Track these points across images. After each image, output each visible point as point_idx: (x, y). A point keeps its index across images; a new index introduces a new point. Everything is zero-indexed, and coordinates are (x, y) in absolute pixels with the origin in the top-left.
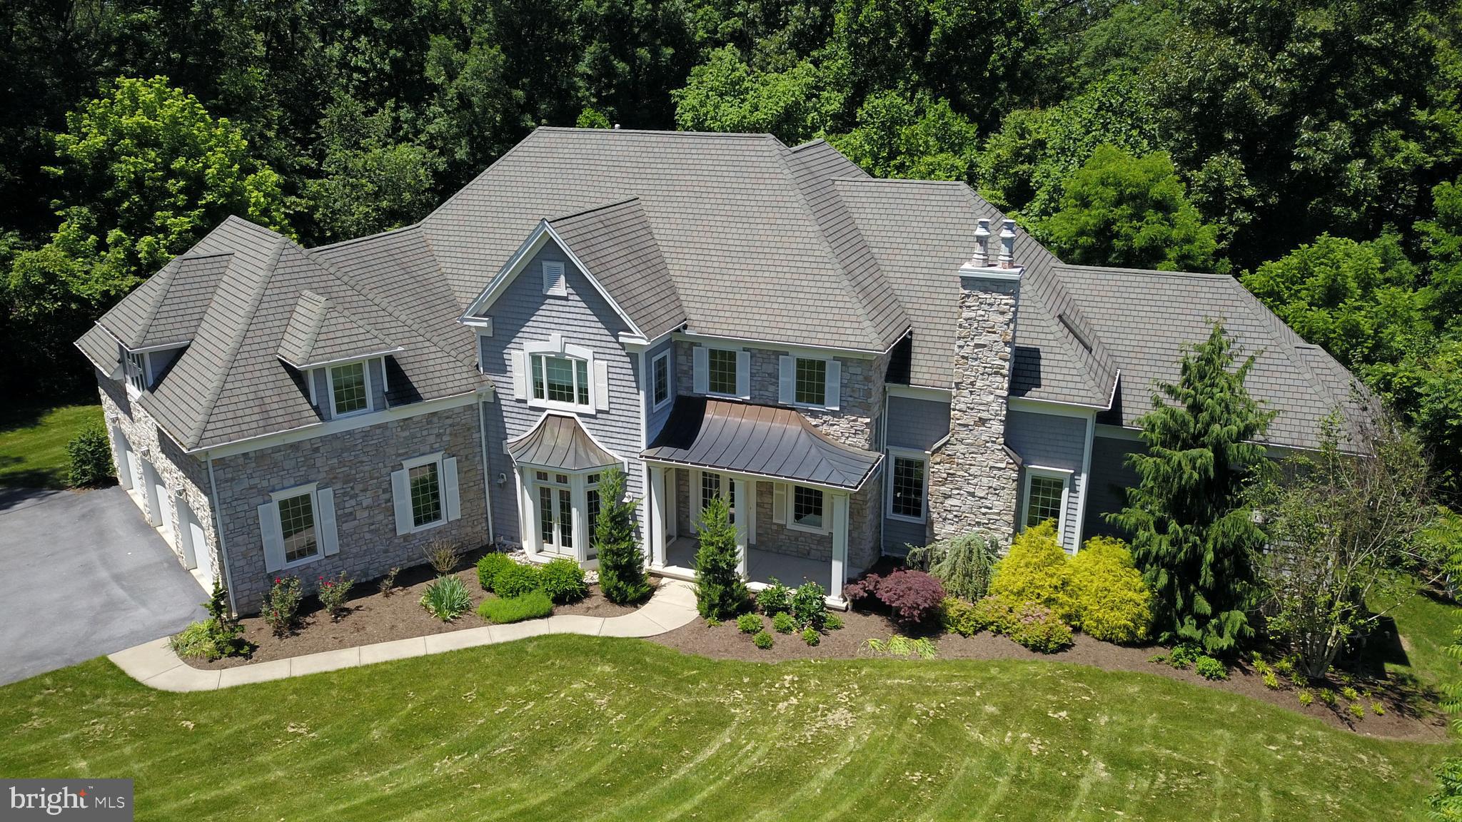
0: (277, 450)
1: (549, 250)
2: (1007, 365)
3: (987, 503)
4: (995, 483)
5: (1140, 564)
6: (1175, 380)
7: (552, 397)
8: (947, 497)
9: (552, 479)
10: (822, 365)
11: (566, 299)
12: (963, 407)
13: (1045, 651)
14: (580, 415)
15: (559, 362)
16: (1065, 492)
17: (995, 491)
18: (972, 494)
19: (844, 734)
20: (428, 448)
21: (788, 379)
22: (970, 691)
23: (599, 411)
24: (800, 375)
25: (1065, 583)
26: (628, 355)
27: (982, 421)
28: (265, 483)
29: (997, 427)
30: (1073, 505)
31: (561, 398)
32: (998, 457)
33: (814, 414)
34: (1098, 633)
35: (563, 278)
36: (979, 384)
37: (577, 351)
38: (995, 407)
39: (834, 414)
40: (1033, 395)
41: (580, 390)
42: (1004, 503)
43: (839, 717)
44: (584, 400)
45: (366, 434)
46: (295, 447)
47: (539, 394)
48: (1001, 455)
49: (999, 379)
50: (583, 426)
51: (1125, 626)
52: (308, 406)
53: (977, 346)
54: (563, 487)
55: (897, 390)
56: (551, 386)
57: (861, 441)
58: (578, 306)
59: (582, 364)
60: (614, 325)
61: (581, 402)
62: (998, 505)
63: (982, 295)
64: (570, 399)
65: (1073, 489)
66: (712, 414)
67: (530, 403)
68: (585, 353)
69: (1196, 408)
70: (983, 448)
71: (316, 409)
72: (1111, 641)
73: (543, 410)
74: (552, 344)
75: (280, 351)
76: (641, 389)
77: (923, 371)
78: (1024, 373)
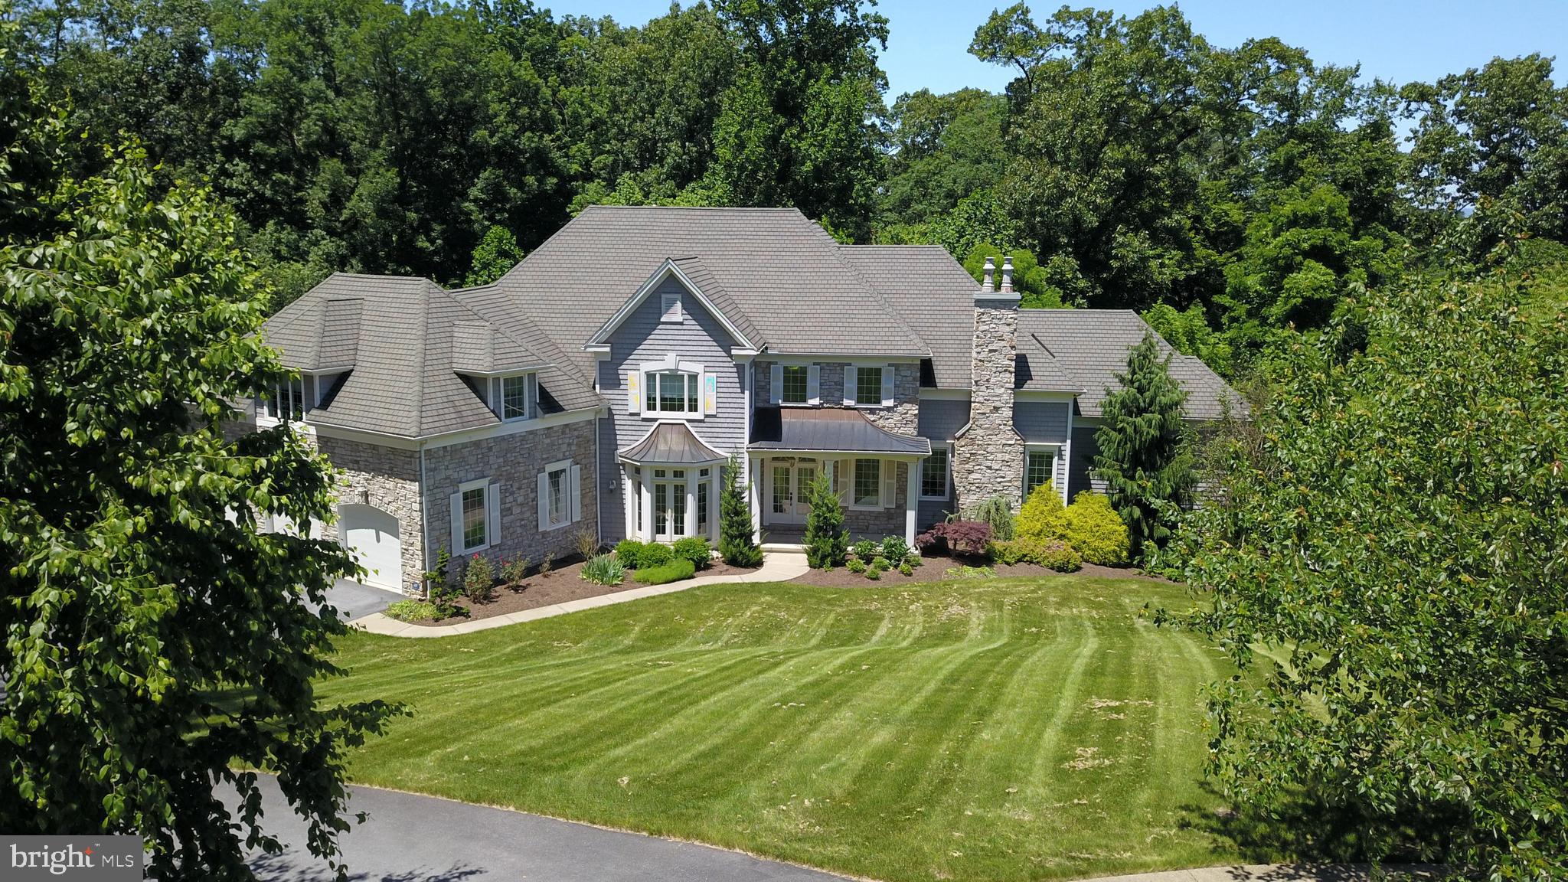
0: (464, 446)
1: (671, 286)
2: (1013, 364)
3: (1002, 474)
4: (1007, 457)
5: (1115, 506)
7: (663, 408)
8: (970, 472)
9: (669, 475)
10: (878, 371)
11: (681, 324)
12: (981, 399)
13: (1066, 571)
14: (689, 421)
15: (672, 378)
16: (1055, 460)
17: (1006, 463)
18: (990, 468)
19: (967, 616)
20: (561, 456)
21: (851, 383)
23: (707, 416)
24: (860, 381)
25: (1069, 524)
26: (736, 366)
27: (996, 409)
28: (455, 475)
29: (1008, 413)
30: (1061, 471)
31: (672, 409)
32: (1009, 437)
33: (872, 411)
34: (1095, 560)
35: (679, 304)
36: (993, 380)
37: (688, 367)
38: (1005, 396)
39: (889, 409)
40: (1029, 386)
41: (690, 400)
42: (1015, 472)
43: (956, 609)
44: (693, 407)
45: (522, 438)
46: (477, 444)
48: (1011, 434)
49: (1008, 375)
50: (692, 430)
51: (1114, 551)
52: (487, 410)
53: (991, 351)
54: (679, 481)
55: (927, 394)
56: (662, 399)
57: (911, 430)
58: (694, 327)
59: (693, 378)
60: (724, 339)
61: (690, 410)
62: (1010, 474)
63: (994, 312)
64: (681, 408)
65: (1061, 457)
66: (787, 417)
67: (643, 416)
68: (697, 368)
69: (1141, 390)
70: (996, 430)
71: (493, 411)
72: (1104, 564)
73: (655, 420)
74: (669, 362)
75: (454, 365)
76: (747, 393)
77: (944, 377)
78: (1022, 371)
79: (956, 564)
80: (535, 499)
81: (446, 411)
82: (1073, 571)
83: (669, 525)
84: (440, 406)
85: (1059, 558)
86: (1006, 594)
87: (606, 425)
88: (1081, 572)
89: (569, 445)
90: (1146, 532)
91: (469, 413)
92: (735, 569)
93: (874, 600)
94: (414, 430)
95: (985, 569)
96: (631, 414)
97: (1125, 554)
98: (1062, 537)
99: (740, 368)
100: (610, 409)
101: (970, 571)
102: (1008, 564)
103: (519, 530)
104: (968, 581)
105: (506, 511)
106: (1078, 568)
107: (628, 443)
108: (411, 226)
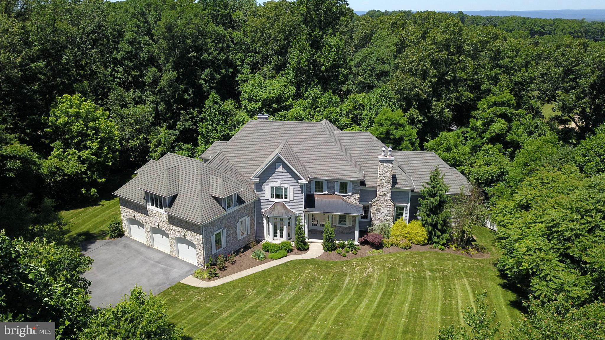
0: (215, 221)
1: (278, 161)
2: (391, 180)
3: (387, 214)
4: (389, 209)
5: (424, 225)
6: (429, 181)
7: (276, 198)
8: (376, 214)
9: (279, 220)
10: (347, 184)
11: (282, 172)
12: (380, 191)
13: (406, 249)
14: (285, 202)
15: (279, 189)
16: (405, 209)
17: (388, 211)
18: (383, 212)
19: (373, 273)
20: (244, 215)
21: (337, 187)
22: (395, 260)
23: (290, 201)
24: (340, 186)
25: (408, 232)
26: (300, 185)
27: (385, 194)
28: (213, 230)
29: (389, 196)
30: (406, 213)
31: (279, 198)
32: (389, 203)
33: (344, 196)
34: (416, 243)
35: (281, 166)
36: (384, 185)
37: (284, 185)
38: (388, 191)
39: (350, 195)
40: (396, 187)
41: (285, 195)
42: (391, 214)
43: (370, 270)
44: (286, 198)
45: (233, 213)
46: (219, 219)
47: (272, 197)
48: (390, 202)
49: (389, 184)
50: (286, 205)
51: (423, 241)
52: (222, 208)
53: (384, 176)
54: (281, 222)
55: (363, 188)
56: (276, 195)
57: (357, 202)
58: (286, 173)
59: (286, 189)
60: (297, 178)
61: (285, 198)
62: (389, 215)
63: (385, 164)
64: (282, 198)
65: (406, 208)
66: (316, 198)
67: (270, 200)
68: (287, 186)
69: (434, 187)
70: (385, 201)
71: (224, 208)
72: (419, 245)
73: (274, 201)
74: (278, 184)
75: (211, 193)
76: (303, 194)
77: (368, 184)
78: (394, 181)
79: (371, 248)
80: (236, 231)
81: (210, 211)
82: (409, 249)
83: (279, 235)
84: (208, 210)
85: (404, 245)
86: (386, 262)
87: (258, 203)
88: (411, 249)
89: (247, 211)
90: (433, 233)
91: (217, 210)
92: (300, 252)
93: (344, 266)
94: (200, 221)
95: (380, 251)
96: (266, 199)
97: (426, 241)
98: (406, 237)
99: (301, 186)
100: (259, 198)
101: (375, 252)
102: (388, 247)
103: (232, 241)
104: (374, 257)
105: (228, 237)
106: (410, 247)
107: (265, 208)
108: (182, 90)
